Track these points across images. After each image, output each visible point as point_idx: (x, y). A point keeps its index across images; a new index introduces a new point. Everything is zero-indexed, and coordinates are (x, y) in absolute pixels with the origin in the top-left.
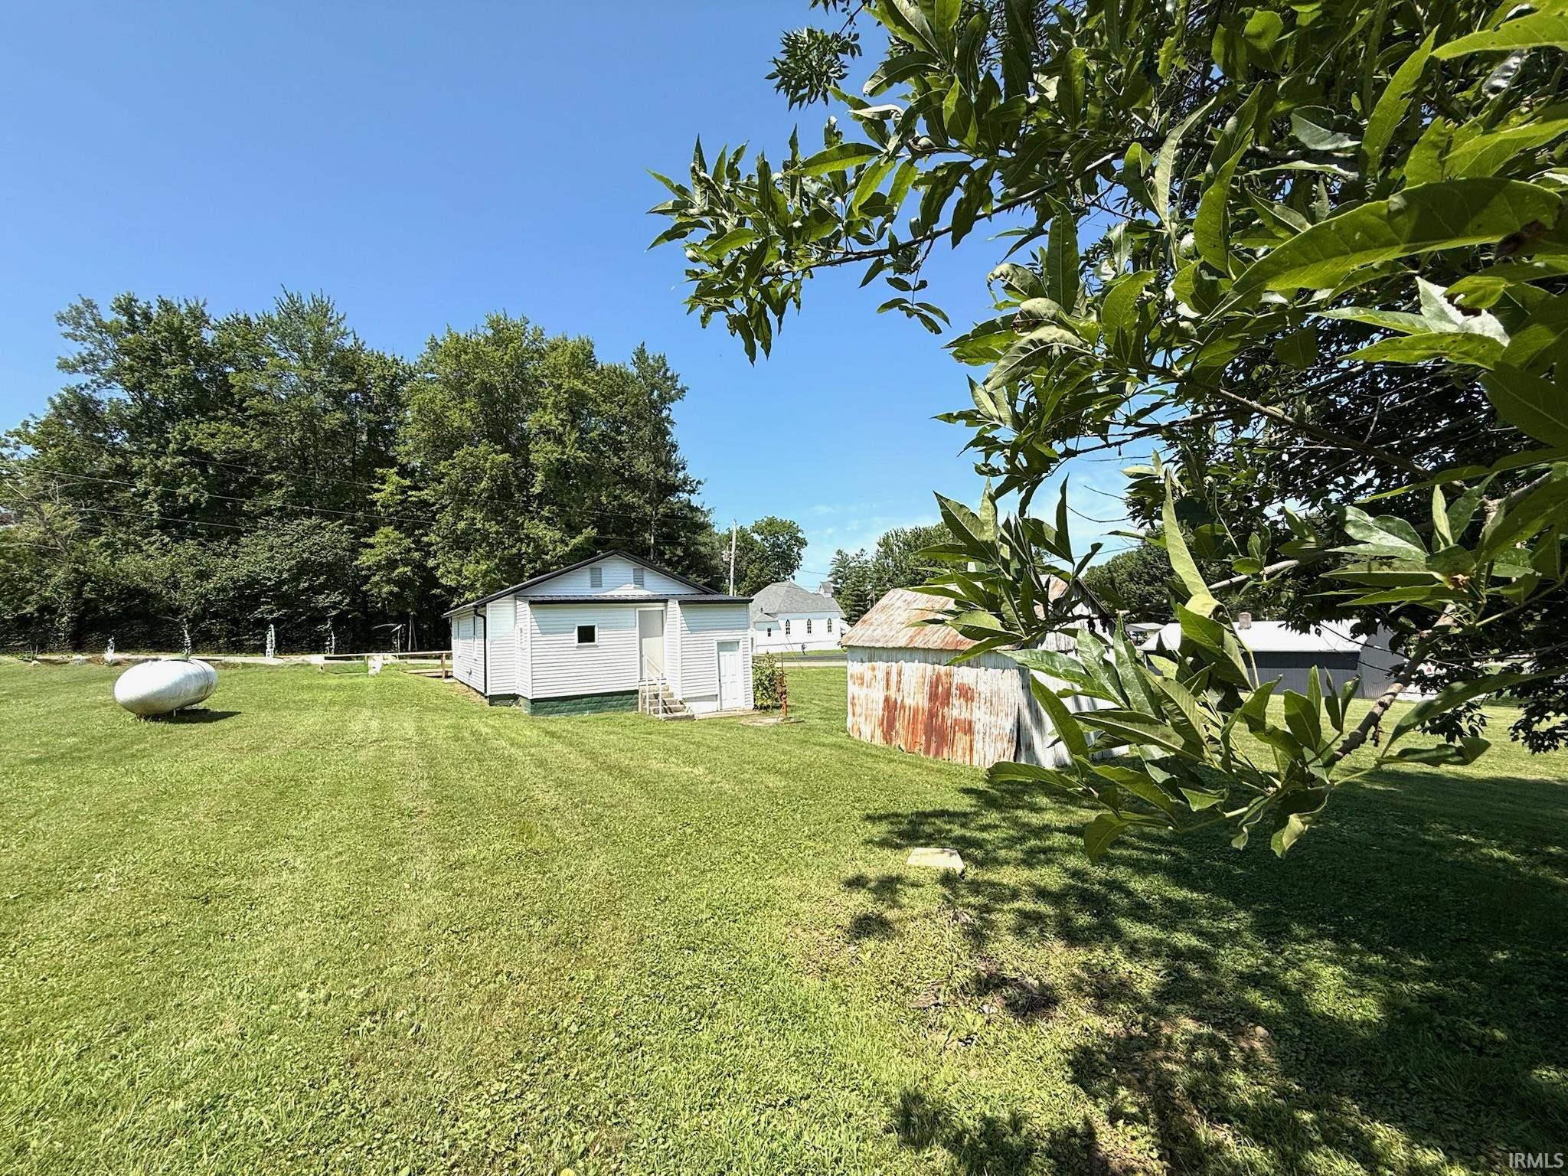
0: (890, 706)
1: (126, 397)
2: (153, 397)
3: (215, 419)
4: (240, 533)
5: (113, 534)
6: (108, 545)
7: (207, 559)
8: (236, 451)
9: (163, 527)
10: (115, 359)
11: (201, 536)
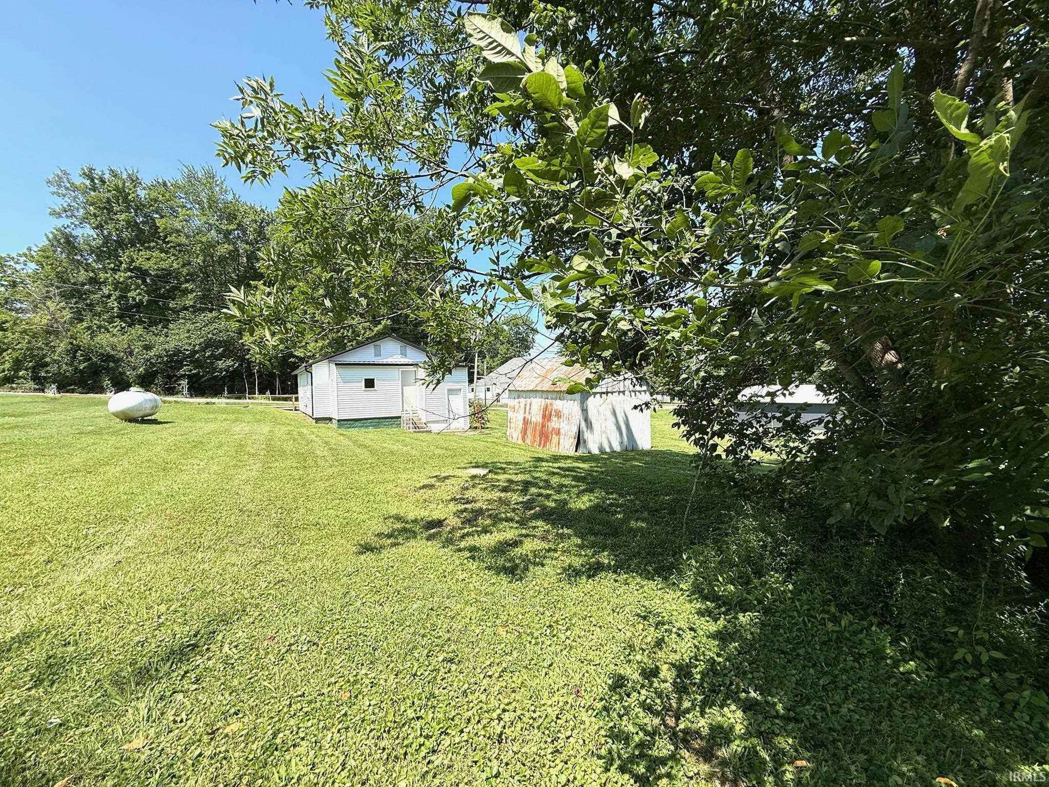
0: (526, 422)
1: (93, 233)
2: (110, 234)
3: (149, 248)
4: (169, 321)
5: (91, 321)
6: (89, 328)
7: (149, 338)
8: (163, 269)
9: (121, 317)
10: (84, 208)
11: (145, 322)
